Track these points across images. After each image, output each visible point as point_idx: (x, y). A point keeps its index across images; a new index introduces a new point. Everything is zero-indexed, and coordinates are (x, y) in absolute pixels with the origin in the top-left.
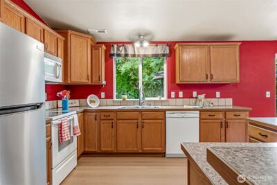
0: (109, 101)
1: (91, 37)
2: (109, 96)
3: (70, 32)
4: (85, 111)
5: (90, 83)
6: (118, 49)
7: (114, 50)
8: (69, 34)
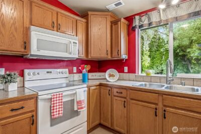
0: (132, 76)
1: (110, 13)
2: (132, 70)
3: (90, 13)
4: (101, 85)
5: (109, 57)
6: (140, 20)
7: (136, 22)
8: (89, 15)
